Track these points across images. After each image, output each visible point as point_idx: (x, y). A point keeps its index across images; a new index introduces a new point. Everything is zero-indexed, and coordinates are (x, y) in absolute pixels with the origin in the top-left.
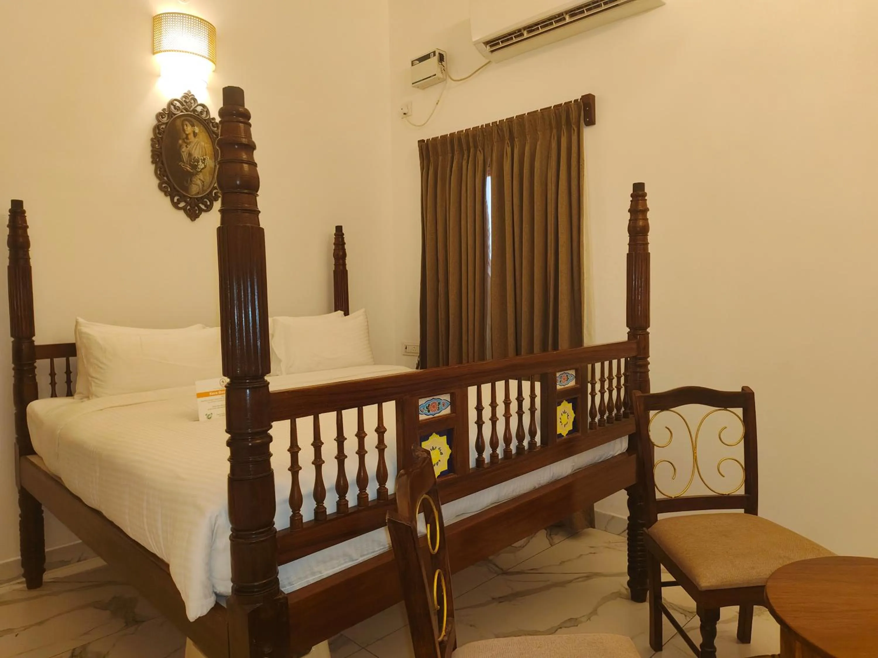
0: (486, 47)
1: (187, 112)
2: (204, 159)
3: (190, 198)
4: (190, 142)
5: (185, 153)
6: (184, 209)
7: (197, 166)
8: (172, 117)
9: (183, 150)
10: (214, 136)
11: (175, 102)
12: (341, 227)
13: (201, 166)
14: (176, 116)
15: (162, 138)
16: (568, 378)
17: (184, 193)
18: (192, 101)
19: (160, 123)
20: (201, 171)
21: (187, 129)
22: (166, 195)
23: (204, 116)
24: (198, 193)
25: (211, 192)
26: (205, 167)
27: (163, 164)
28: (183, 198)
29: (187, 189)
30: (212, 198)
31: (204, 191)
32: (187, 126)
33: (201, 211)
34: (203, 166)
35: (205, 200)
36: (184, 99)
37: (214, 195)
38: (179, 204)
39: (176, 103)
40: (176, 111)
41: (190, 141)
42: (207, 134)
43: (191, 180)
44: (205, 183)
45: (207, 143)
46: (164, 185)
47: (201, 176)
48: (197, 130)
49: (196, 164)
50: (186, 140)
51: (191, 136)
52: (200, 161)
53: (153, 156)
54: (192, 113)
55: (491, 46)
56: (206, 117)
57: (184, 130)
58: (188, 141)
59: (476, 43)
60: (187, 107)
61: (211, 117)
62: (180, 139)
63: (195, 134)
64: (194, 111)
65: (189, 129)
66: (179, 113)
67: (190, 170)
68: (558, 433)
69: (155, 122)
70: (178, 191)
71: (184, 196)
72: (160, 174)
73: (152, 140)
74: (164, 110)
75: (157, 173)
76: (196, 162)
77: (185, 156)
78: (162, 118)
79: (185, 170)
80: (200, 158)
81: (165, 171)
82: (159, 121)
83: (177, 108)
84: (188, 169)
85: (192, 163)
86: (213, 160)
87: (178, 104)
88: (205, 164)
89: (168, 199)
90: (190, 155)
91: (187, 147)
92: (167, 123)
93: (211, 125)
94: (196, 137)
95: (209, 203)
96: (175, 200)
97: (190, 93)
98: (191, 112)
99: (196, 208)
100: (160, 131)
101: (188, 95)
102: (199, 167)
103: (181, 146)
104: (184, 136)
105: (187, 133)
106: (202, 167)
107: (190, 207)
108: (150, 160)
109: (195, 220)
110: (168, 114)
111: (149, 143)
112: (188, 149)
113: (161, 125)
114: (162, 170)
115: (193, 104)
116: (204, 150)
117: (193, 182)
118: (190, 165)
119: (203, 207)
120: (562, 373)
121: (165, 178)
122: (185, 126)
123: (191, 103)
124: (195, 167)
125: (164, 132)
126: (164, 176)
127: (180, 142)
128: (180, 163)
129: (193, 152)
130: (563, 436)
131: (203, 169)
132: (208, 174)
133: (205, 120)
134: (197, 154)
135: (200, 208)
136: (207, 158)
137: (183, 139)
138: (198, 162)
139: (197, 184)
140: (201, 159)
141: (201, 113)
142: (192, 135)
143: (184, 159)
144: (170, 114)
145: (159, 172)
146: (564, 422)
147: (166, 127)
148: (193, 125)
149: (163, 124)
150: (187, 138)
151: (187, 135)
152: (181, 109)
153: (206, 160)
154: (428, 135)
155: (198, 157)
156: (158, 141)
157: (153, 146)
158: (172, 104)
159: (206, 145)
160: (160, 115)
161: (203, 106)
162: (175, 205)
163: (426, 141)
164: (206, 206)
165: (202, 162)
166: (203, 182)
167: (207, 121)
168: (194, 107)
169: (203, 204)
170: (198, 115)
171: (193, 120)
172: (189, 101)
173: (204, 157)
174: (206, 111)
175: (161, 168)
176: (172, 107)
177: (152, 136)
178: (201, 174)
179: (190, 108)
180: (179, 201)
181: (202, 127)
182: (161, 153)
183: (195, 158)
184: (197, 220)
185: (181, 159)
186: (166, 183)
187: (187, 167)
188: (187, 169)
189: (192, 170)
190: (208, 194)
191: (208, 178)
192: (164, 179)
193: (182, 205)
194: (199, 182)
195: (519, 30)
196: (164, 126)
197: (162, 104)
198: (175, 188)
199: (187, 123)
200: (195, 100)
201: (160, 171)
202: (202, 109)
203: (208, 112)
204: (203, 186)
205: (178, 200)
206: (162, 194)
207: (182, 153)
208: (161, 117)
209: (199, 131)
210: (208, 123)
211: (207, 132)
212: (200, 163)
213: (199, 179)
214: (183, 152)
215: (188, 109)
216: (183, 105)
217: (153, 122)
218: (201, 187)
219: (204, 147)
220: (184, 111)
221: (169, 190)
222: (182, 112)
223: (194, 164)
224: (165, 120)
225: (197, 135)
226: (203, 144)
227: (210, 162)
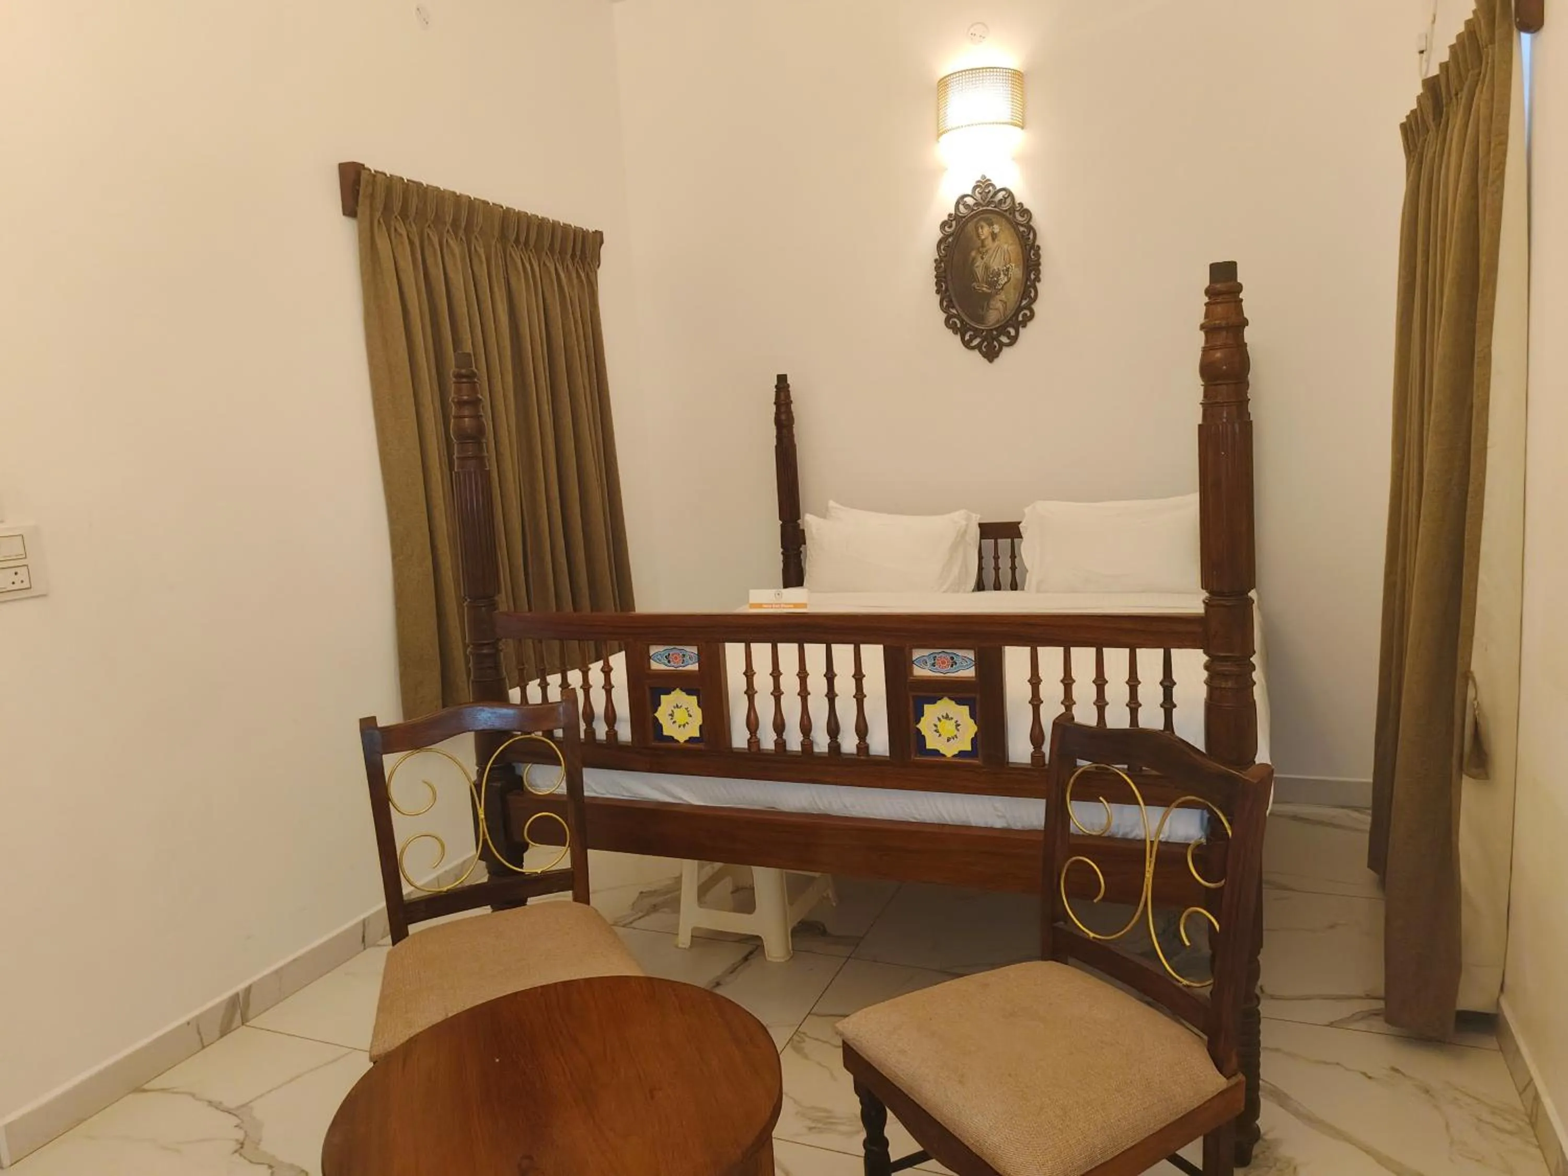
1: (981, 207)
2: (1008, 270)
5: (980, 268)
6: (978, 347)
7: (997, 282)
8: (960, 221)
9: (978, 264)
10: (1025, 230)
11: (964, 198)
13: (1003, 279)
14: (967, 217)
15: (948, 255)
17: (979, 326)
18: (989, 189)
19: (945, 234)
20: (1002, 289)
21: (982, 232)
22: (955, 332)
23: (1005, 204)
24: (998, 321)
26: (1009, 280)
28: (977, 333)
30: (1020, 325)
31: (1006, 316)
32: (982, 228)
33: (1002, 345)
34: (1006, 279)
36: (977, 188)
38: (973, 341)
39: (965, 200)
40: (965, 211)
41: (988, 247)
43: (988, 304)
44: (1008, 304)
45: (1012, 245)
46: (952, 321)
47: (1002, 296)
48: (996, 229)
49: (996, 279)
50: (981, 249)
51: (989, 242)
52: (1002, 273)
53: (937, 283)
54: (990, 206)
56: (1008, 206)
57: (978, 236)
60: (981, 200)
61: (1018, 203)
62: (973, 249)
63: (994, 237)
64: (993, 202)
65: (985, 231)
66: (970, 213)
67: (987, 290)
69: (941, 234)
72: (945, 306)
73: (937, 261)
74: (951, 215)
76: (995, 276)
77: (979, 272)
78: (949, 226)
79: (980, 291)
80: (1002, 269)
83: (966, 206)
84: (984, 289)
85: (990, 280)
86: (1021, 268)
87: (968, 200)
88: (1009, 276)
89: (958, 338)
90: (987, 268)
91: (982, 258)
92: (954, 233)
93: (1017, 213)
94: (996, 240)
95: (1012, 333)
96: (967, 337)
97: (985, 178)
98: (987, 205)
99: (996, 343)
100: (947, 246)
101: (983, 181)
102: (1000, 283)
103: (974, 259)
105: (983, 237)
106: (1004, 282)
107: (988, 343)
108: (935, 289)
109: (993, 360)
110: (956, 220)
111: (934, 266)
112: (984, 260)
114: (949, 298)
115: (989, 193)
116: (1007, 255)
117: (991, 307)
118: (988, 283)
119: (1004, 340)
121: (953, 310)
122: (980, 228)
123: (987, 192)
124: (992, 284)
126: (951, 307)
127: (973, 254)
128: (973, 284)
129: (991, 263)
131: (1005, 284)
132: (1012, 291)
133: (1009, 210)
134: (996, 264)
135: (1001, 342)
136: (1011, 266)
138: (999, 275)
139: (996, 309)
140: (1003, 271)
141: (1003, 201)
142: (990, 238)
143: (979, 276)
144: (959, 218)
145: (944, 303)
147: (953, 239)
148: (991, 224)
149: (950, 234)
150: (983, 246)
151: (983, 241)
152: (970, 205)
153: (1010, 270)
155: (998, 269)
156: (944, 260)
157: (937, 270)
158: (961, 203)
159: (1010, 248)
160: (945, 224)
161: (1004, 190)
162: (967, 344)
164: (1010, 337)
165: (1004, 274)
166: (1005, 303)
167: (1011, 211)
168: (992, 196)
169: (1005, 335)
170: (998, 206)
171: (992, 216)
172: (984, 190)
173: (1008, 266)
174: (1010, 197)
176: (961, 207)
177: (935, 256)
178: (1002, 293)
179: (986, 201)
180: (972, 338)
183: (995, 270)
184: (997, 360)
185: (973, 277)
186: (955, 316)
187: (983, 287)
188: (983, 291)
189: (989, 289)
191: (1012, 296)
192: (950, 311)
193: (975, 342)
194: (999, 305)
196: (950, 238)
197: (948, 207)
198: (966, 322)
199: (983, 223)
200: (993, 186)
201: (946, 300)
202: (1004, 196)
203: (1012, 198)
204: (1005, 309)
205: (970, 336)
206: (950, 332)
207: (976, 269)
208: (946, 226)
209: (1000, 229)
210: (1012, 214)
211: (1013, 227)
212: (1002, 276)
213: (1000, 300)
214: (977, 267)
215: (983, 202)
216: (973, 199)
217: (938, 236)
218: (1001, 311)
219: (1007, 250)
220: (977, 207)
221: (960, 325)
222: (973, 209)
223: (993, 280)
225: (996, 237)
226: (1006, 246)
227: (1016, 272)
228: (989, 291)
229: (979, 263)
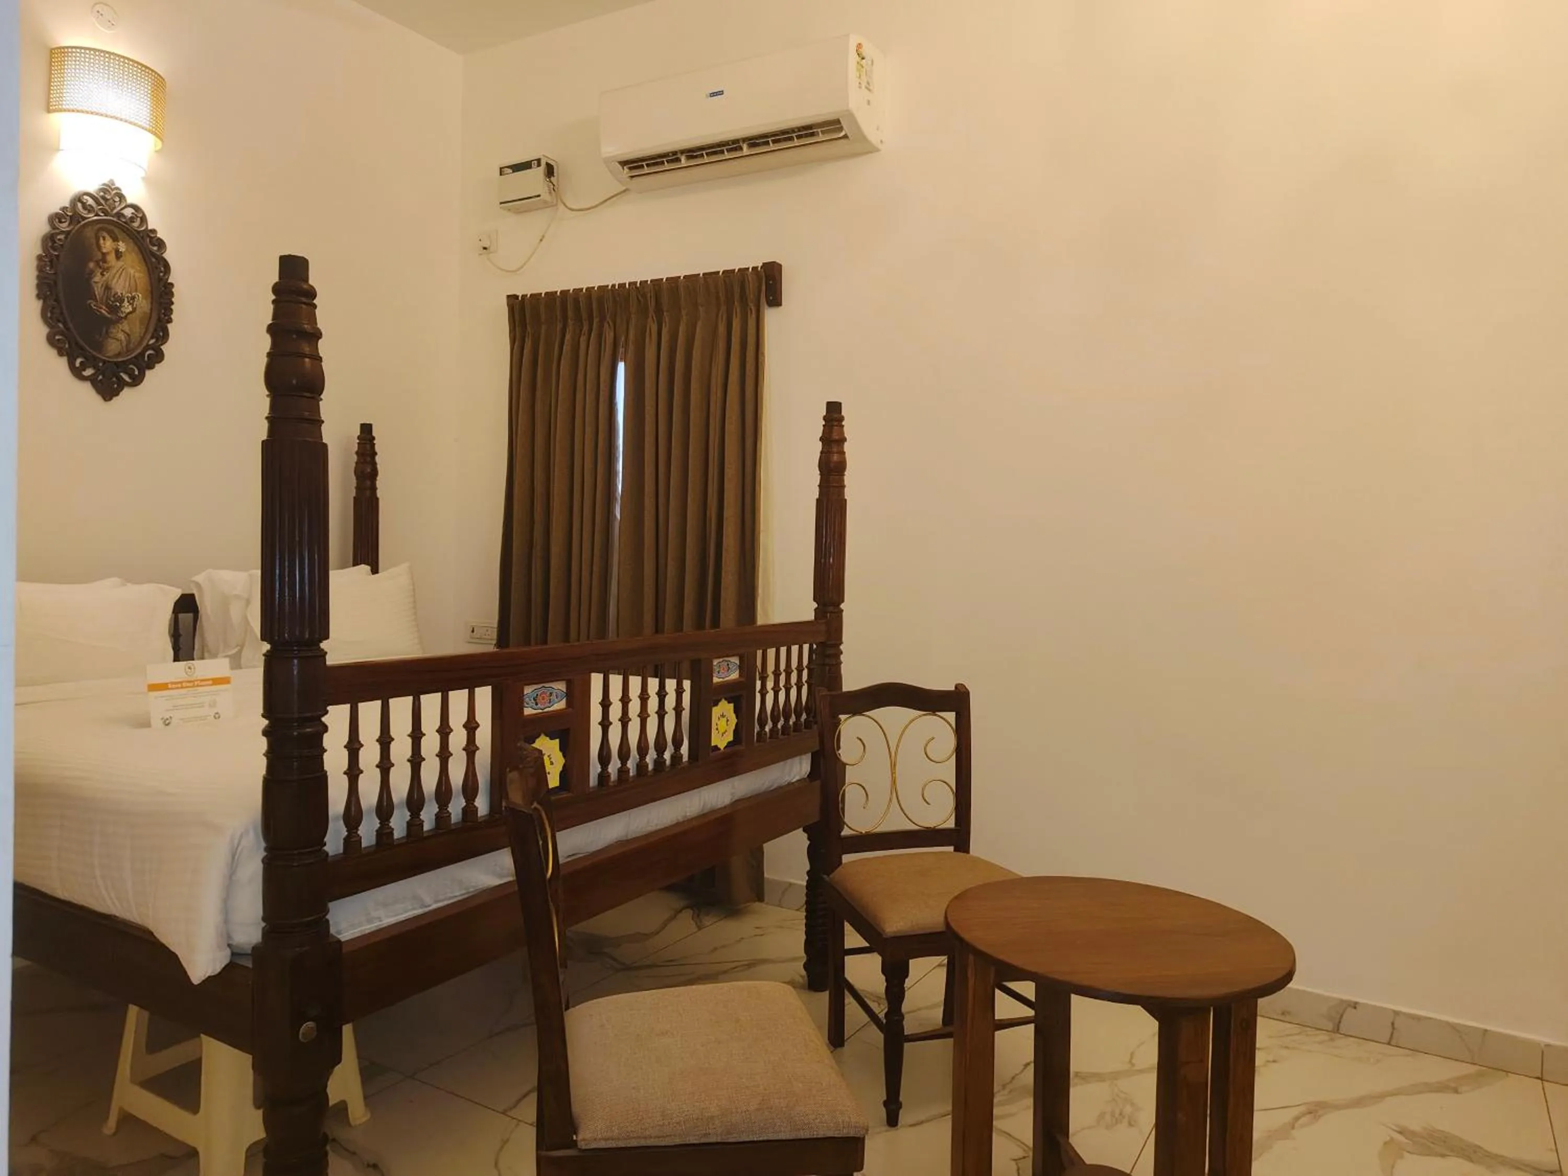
0: (623, 169)
1: (106, 215)
2: (133, 298)
3: (104, 362)
4: (111, 267)
5: (100, 285)
6: (92, 380)
7: (119, 308)
8: (80, 222)
10: (154, 260)
11: (86, 197)
12: (370, 426)
13: (127, 308)
14: (86, 221)
15: (57, 256)
16: (729, 668)
17: (94, 353)
18: (117, 199)
19: (57, 231)
20: (126, 317)
21: (105, 244)
22: (61, 353)
23: (136, 224)
24: (119, 355)
25: (142, 354)
26: (134, 310)
27: (56, 300)
28: (90, 361)
29: (99, 347)
30: (144, 365)
31: (129, 351)
32: (104, 239)
33: (122, 385)
34: (130, 309)
35: (131, 366)
36: (102, 194)
37: (146, 358)
38: (84, 370)
39: (86, 199)
40: (86, 212)
41: (110, 265)
42: (140, 256)
43: (107, 332)
44: (132, 337)
45: (140, 272)
46: (57, 337)
47: (125, 326)
48: (122, 247)
49: (118, 304)
50: (101, 263)
51: (111, 258)
52: (126, 299)
53: (39, 286)
54: (115, 219)
55: (630, 169)
56: (138, 227)
57: (99, 247)
58: (106, 265)
59: (607, 161)
60: (107, 208)
61: (150, 228)
62: (91, 260)
63: (118, 255)
64: (119, 215)
65: (108, 245)
66: (92, 217)
67: (106, 314)
68: (713, 744)
69: (45, 229)
70: (82, 348)
71: (95, 358)
72: (51, 318)
73: (40, 258)
74: (64, 209)
75: (46, 315)
76: (118, 301)
77: (98, 291)
78: (60, 222)
79: (98, 313)
80: (127, 295)
81: (62, 313)
82: (53, 227)
83: (89, 208)
84: (104, 312)
85: (111, 303)
86: (149, 300)
87: (90, 201)
88: (135, 306)
89: (64, 361)
90: (108, 288)
91: (102, 275)
92: (68, 233)
93: (148, 240)
94: (122, 259)
95: (137, 373)
96: (77, 364)
97: (113, 184)
98: (113, 217)
99: (114, 379)
100: (56, 245)
101: (110, 187)
102: (123, 309)
103: (92, 273)
104: (100, 256)
105: (104, 251)
106: (127, 311)
107: (104, 376)
108: (35, 292)
109: (110, 399)
110: (71, 217)
111: (35, 263)
112: (104, 278)
113: (59, 234)
114: (57, 311)
115: (117, 204)
116: (132, 281)
117: (111, 335)
118: (108, 306)
119: (126, 378)
120: (721, 660)
121: (61, 325)
122: (101, 239)
123: (115, 202)
124: (114, 309)
125: (62, 245)
126: (59, 321)
127: (91, 265)
128: (89, 301)
129: (113, 284)
130: (720, 749)
131: (130, 313)
132: (138, 324)
133: (139, 232)
134: (120, 287)
135: (120, 380)
136: (138, 296)
137: (97, 262)
138: (122, 301)
139: (117, 340)
140: (128, 297)
141: (132, 219)
142: (113, 255)
143: (96, 293)
144: (75, 218)
145: (49, 315)
146: (722, 730)
147: (66, 238)
148: (115, 239)
149: (62, 232)
150: (105, 261)
151: (104, 255)
152: (96, 209)
153: (136, 300)
154: (523, 289)
155: (122, 294)
156: (51, 261)
157: (40, 269)
158: (80, 200)
159: (137, 275)
160: (55, 219)
161: (135, 207)
162: (77, 373)
163: (520, 298)
164: (131, 375)
165: (128, 302)
166: (129, 336)
167: (141, 235)
168: (119, 208)
169: (126, 373)
170: (125, 223)
171: (116, 231)
172: (112, 198)
173: (133, 294)
174: (141, 218)
175: (53, 308)
176: (79, 205)
177: (39, 251)
178: (125, 322)
179: (112, 210)
180: (83, 366)
181: (132, 245)
182: (55, 283)
183: (117, 293)
184: (115, 400)
185: (91, 294)
186: (62, 334)
187: (101, 308)
188: (100, 312)
189: (109, 313)
190: (135, 357)
191: (138, 330)
192: (59, 327)
193: (88, 372)
194: (121, 336)
195: (675, 153)
196: (62, 237)
197: (60, 201)
198: (77, 344)
199: (105, 234)
200: (122, 197)
201: (52, 313)
202: (133, 213)
203: (143, 219)
204: (129, 342)
205: (81, 363)
206: (53, 352)
207: (94, 285)
208: (57, 220)
209: (127, 250)
210: (142, 238)
211: (142, 252)
212: (126, 304)
213: (122, 331)
214: (96, 283)
215: (109, 211)
216: (98, 203)
217: (44, 228)
218: (124, 344)
219: (134, 276)
220: (102, 214)
221: (67, 346)
222: (97, 215)
223: (114, 304)
224: (64, 226)
225: (121, 256)
226: (132, 271)
227: (143, 303)
228: (109, 316)
229: (97, 278)
